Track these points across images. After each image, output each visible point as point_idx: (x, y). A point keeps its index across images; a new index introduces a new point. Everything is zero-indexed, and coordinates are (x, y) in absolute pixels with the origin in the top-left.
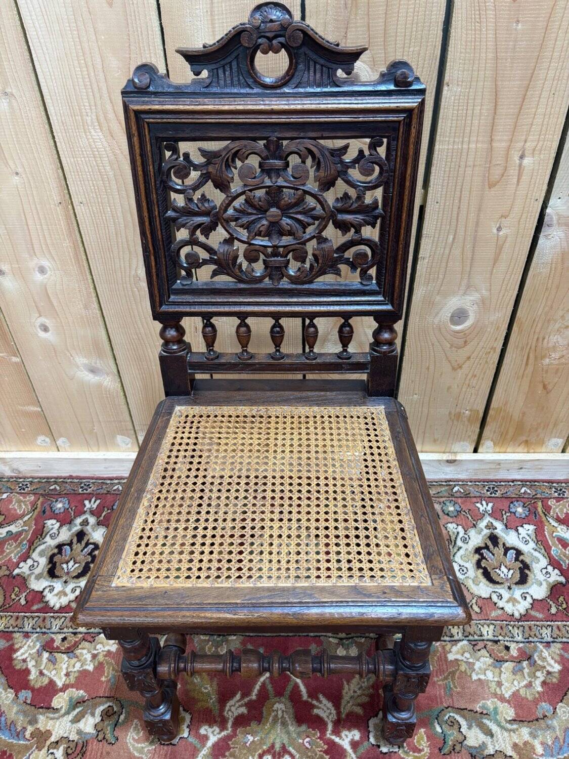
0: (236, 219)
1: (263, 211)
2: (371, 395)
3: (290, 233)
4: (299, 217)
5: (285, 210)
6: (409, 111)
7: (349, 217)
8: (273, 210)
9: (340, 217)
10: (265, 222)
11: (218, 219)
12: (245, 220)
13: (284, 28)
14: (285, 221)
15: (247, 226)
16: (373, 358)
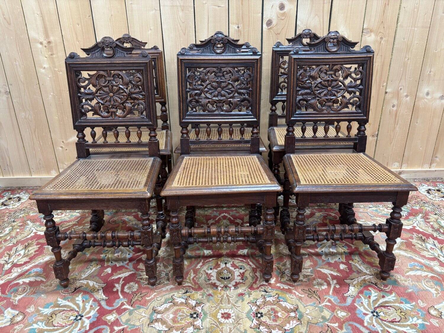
0: (208, 91)
1: (216, 89)
2: (251, 153)
3: (224, 96)
4: (227, 91)
5: (223, 88)
6: (257, 59)
7: (242, 91)
8: (219, 89)
9: (239, 91)
10: (216, 92)
11: (203, 91)
12: (210, 91)
13: (223, 38)
14: (223, 92)
15: (211, 94)
16: (251, 138)
